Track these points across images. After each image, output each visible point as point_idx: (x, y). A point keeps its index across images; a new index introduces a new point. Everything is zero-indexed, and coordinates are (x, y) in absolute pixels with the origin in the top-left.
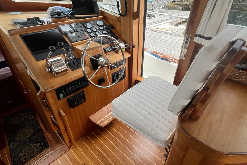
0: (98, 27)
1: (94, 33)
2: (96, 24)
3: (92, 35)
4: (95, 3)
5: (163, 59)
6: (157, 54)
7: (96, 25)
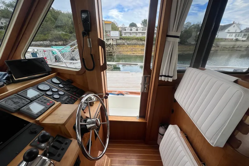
0: (57, 85)
1: (57, 93)
2: (52, 83)
3: (56, 96)
4: (43, 61)
5: (118, 95)
6: (112, 92)
7: (54, 84)
